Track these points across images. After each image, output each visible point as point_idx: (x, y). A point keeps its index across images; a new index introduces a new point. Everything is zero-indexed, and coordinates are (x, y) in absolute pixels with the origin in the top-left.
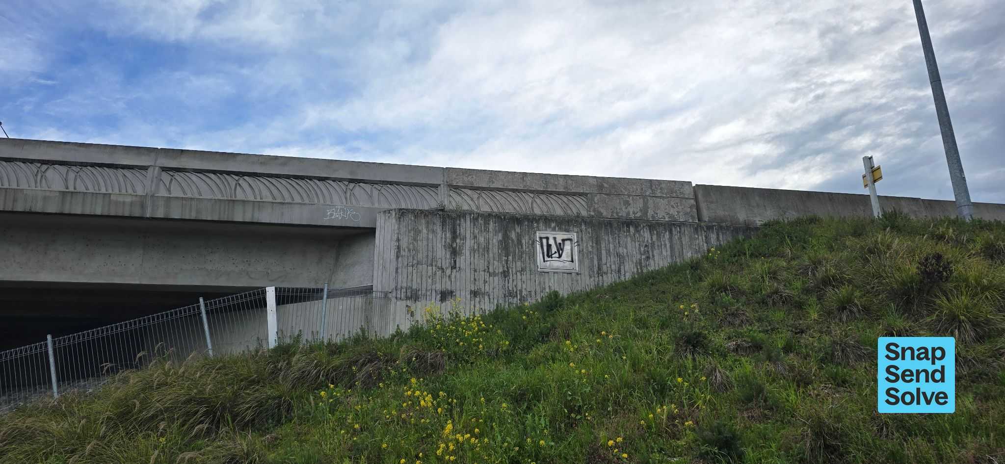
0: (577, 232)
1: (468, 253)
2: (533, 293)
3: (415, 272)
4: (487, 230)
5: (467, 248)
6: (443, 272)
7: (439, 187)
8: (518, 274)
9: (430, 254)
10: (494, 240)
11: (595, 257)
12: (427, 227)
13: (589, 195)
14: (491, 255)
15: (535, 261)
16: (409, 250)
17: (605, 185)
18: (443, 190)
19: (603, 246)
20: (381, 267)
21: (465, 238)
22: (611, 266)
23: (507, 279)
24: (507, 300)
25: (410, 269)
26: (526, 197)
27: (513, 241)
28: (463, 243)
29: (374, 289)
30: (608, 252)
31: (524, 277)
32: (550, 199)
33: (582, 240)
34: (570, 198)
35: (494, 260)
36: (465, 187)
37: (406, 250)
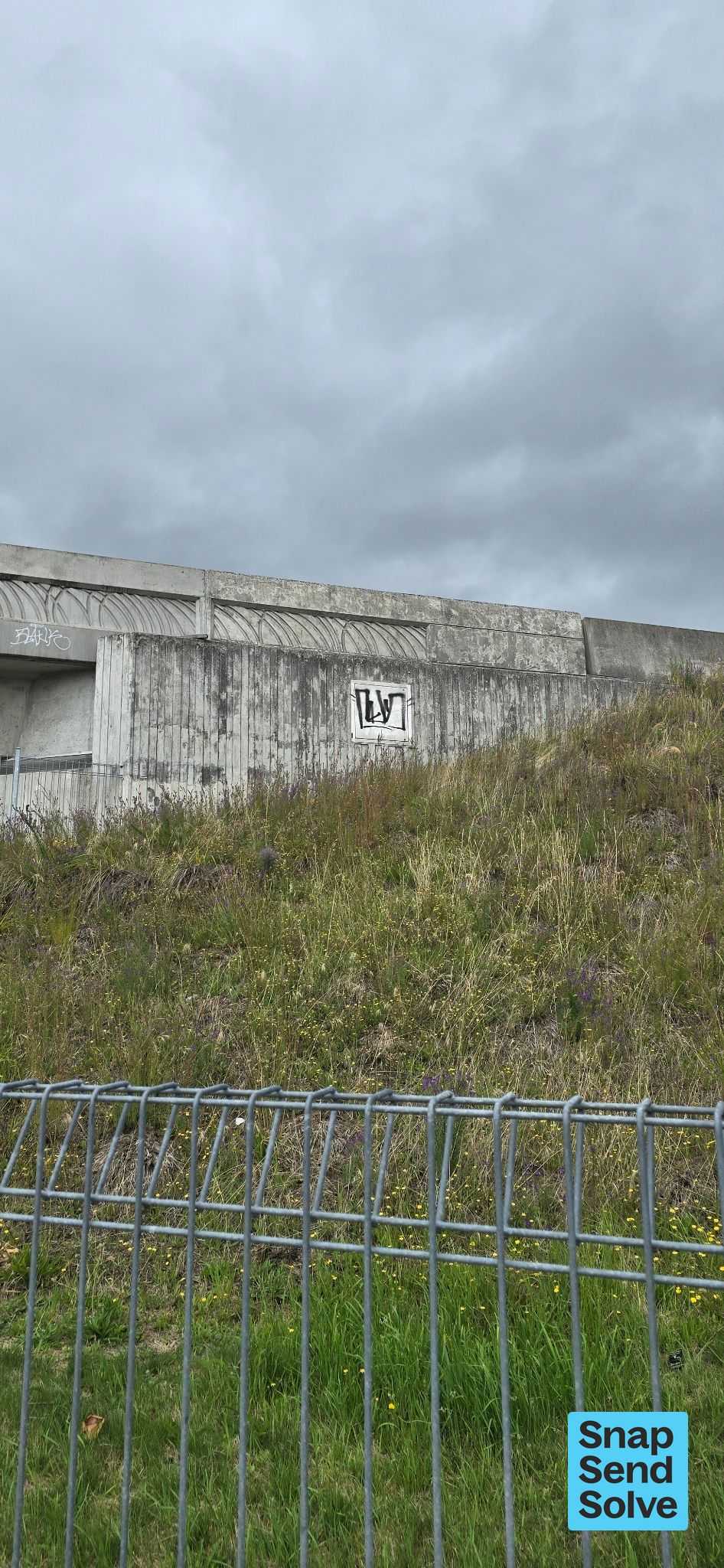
0: (412, 684)
1: (245, 709)
3: (161, 735)
4: (275, 675)
5: (244, 700)
6: (207, 738)
7: (198, 602)
8: (322, 745)
9: (185, 708)
10: (286, 691)
11: (437, 724)
12: (181, 666)
13: (429, 627)
14: (281, 714)
15: (347, 727)
16: (152, 701)
17: (454, 612)
18: (203, 606)
19: (449, 706)
20: (105, 727)
21: (240, 686)
22: (459, 737)
23: (304, 752)
25: (154, 731)
26: (335, 625)
27: (314, 693)
28: (238, 694)
29: (95, 760)
30: (456, 717)
31: (330, 750)
32: (370, 629)
33: (419, 696)
34: (401, 631)
35: (285, 722)
36: (239, 604)
37: (148, 700)
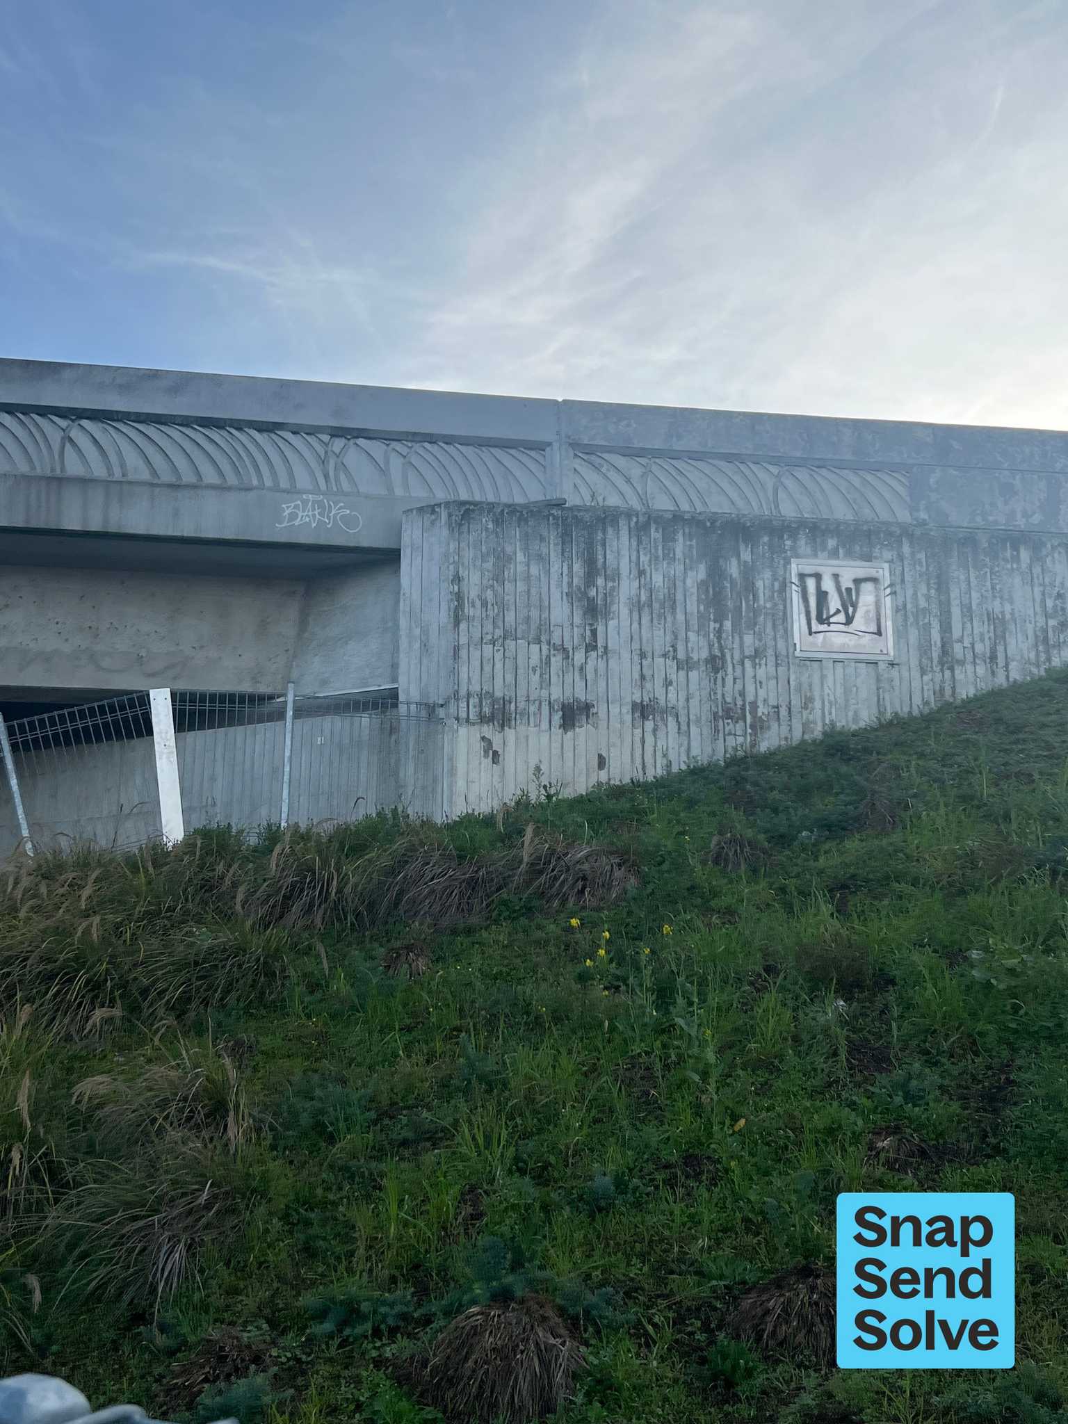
0: (891, 562)
1: (624, 612)
2: (783, 712)
3: (499, 656)
4: (669, 556)
5: (623, 599)
6: (568, 657)
7: (548, 449)
8: (748, 664)
9: (534, 614)
10: (689, 582)
11: (935, 623)
12: (526, 549)
13: (915, 469)
14: (680, 617)
15: (788, 634)
16: (485, 604)
17: (956, 445)
18: (559, 456)
19: (954, 594)
20: (417, 645)
21: (615, 576)
22: (973, 645)
23: (719, 676)
24: (721, 727)
25: (488, 649)
26: (762, 475)
27: (732, 582)
28: (613, 589)
29: (402, 697)
30: (968, 612)
31: (761, 672)
32: (819, 479)
33: (903, 581)
34: (869, 478)
35: (688, 628)
36: (610, 450)
37: (478, 604)
